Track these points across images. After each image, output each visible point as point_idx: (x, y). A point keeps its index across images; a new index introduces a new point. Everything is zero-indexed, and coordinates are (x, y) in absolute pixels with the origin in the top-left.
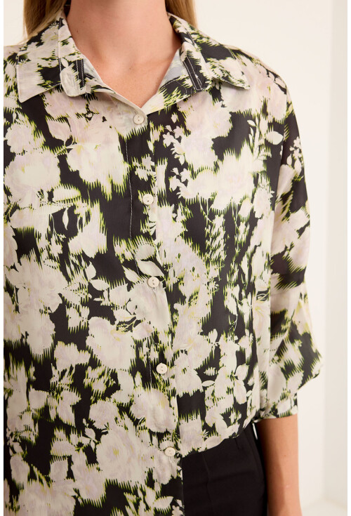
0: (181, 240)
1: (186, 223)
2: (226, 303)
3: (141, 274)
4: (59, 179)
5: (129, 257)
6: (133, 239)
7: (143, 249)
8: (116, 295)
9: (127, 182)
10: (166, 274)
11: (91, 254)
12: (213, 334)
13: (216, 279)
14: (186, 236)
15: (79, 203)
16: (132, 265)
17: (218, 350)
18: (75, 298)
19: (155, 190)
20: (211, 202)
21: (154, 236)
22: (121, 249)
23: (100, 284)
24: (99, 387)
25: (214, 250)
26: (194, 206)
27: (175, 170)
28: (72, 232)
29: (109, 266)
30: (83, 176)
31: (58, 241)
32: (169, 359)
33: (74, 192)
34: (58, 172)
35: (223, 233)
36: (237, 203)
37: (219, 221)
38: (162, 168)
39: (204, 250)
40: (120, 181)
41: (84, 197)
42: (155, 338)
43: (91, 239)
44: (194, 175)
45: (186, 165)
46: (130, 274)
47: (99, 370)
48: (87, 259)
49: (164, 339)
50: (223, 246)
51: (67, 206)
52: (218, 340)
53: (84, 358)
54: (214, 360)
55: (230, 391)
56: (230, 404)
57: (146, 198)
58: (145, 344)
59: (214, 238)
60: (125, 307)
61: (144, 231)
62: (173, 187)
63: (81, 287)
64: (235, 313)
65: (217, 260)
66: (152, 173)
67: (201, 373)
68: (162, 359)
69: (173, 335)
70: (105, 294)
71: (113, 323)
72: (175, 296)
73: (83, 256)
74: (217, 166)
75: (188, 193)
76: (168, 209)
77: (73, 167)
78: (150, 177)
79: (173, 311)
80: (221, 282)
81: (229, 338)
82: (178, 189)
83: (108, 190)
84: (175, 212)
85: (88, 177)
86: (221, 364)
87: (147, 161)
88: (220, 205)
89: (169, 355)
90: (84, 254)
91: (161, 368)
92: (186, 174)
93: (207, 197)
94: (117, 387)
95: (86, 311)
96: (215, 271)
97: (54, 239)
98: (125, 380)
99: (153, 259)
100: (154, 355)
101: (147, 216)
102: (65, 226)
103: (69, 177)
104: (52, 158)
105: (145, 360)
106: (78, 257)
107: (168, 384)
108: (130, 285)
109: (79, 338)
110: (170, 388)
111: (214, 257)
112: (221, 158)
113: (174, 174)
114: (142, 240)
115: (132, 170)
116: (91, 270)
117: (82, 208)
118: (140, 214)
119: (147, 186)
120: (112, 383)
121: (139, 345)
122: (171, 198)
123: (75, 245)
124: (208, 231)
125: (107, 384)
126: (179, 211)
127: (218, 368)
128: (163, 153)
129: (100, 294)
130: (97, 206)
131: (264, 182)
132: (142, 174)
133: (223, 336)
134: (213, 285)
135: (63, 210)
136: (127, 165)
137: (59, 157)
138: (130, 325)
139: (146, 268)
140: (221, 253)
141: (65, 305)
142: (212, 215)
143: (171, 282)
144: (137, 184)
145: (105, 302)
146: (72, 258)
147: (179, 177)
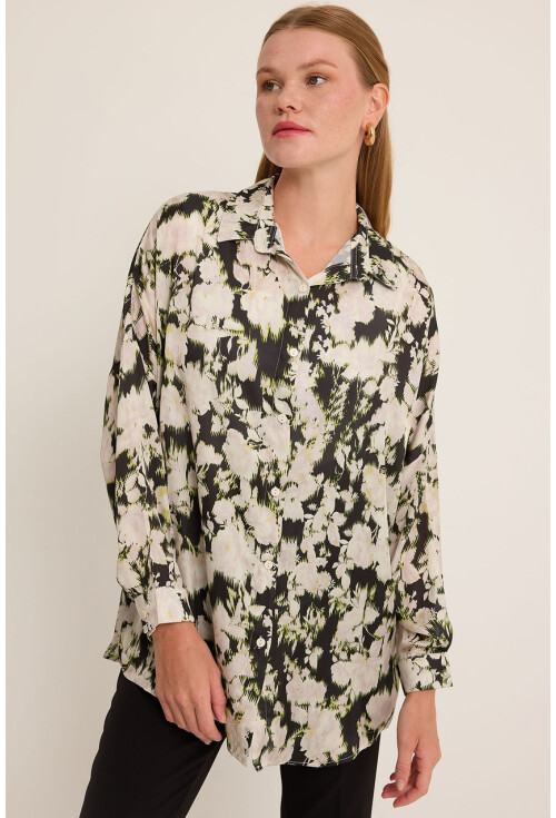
0: (311, 393)
1: (318, 381)
2: (335, 455)
3: (274, 409)
4: (231, 313)
5: (270, 393)
6: (276, 379)
7: (283, 390)
8: (251, 417)
9: (281, 334)
10: (294, 415)
11: (243, 379)
12: (321, 477)
13: (331, 433)
14: (315, 390)
15: (241, 336)
16: (270, 400)
17: (322, 490)
18: (221, 410)
19: (301, 347)
20: (342, 370)
21: (293, 383)
22: (265, 383)
23: (243, 404)
24: (225, 487)
25: (335, 409)
26: (328, 369)
27: (320, 337)
28: (232, 356)
30: (249, 316)
31: (220, 361)
32: (283, 485)
33: (239, 326)
34: (232, 306)
35: (345, 398)
36: (363, 380)
37: (344, 387)
38: (310, 332)
39: (326, 406)
40: (276, 332)
41: (246, 333)
42: (275, 465)
43: (245, 366)
44: (334, 345)
45: (329, 336)
46: (266, 405)
47: (227, 473)
48: (238, 381)
49: (282, 467)
50: (342, 408)
51: (233, 335)
52: (323, 482)
53: (218, 460)
54: (317, 498)
55: (324, 528)
56: (322, 540)
57: (292, 352)
58: (266, 466)
59: (337, 399)
60: (256, 429)
61: (286, 376)
62: (315, 349)
63: (228, 402)
64: (342, 466)
65: (336, 418)
66: (302, 334)
67: (305, 505)
68: (277, 484)
69: (290, 467)
70: (244, 413)
71: (245, 438)
72: (296, 435)
73: (235, 378)
74: (353, 345)
75: (325, 358)
76: (308, 365)
77: (244, 307)
78: (300, 336)
79: (294, 447)
80: (336, 436)
81: (333, 484)
82: (318, 352)
83: (265, 335)
84: (312, 368)
85: (253, 318)
86: (321, 503)
87: (301, 323)
88: (349, 375)
89: (283, 481)
90: (237, 376)
91: (275, 491)
92: (328, 342)
93: (340, 365)
94: (237, 492)
95: (227, 422)
96: (332, 426)
97: (218, 357)
98: (245, 487)
99: (287, 400)
100: (272, 479)
101: (290, 366)
102: (228, 351)
103: (239, 314)
104: (229, 294)
105: (263, 479)
106: (232, 378)
107: (278, 505)
108: (264, 414)
109: (218, 442)
110: (279, 509)
111: (333, 414)
112: (358, 340)
113: (318, 340)
114: (282, 383)
115: (288, 327)
116: (239, 391)
117: (243, 341)
118: (285, 362)
119: (295, 342)
120: (235, 487)
121: (261, 465)
122: (311, 356)
123: (232, 368)
124: (333, 392)
125: (231, 486)
126: (315, 369)
127: (319, 506)
128: (313, 320)
129: (240, 411)
130: (255, 343)
131: (393, 373)
132: (294, 332)
133: (328, 481)
134: (328, 437)
135: (228, 338)
136: (285, 322)
137: (235, 295)
138: (259, 446)
139: (280, 405)
140: (340, 413)
141: (212, 412)
142: (341, 381)
143: (296, 423)
144: (287, 338)
145: (243, 420)
146: (227, 376)
147: (322, 343)
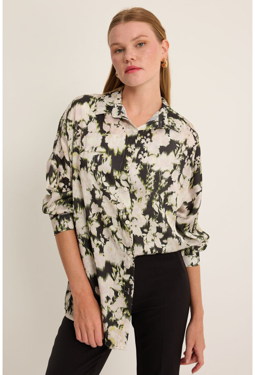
0: (137, 177)
1: (140, 171)
2: (153, 206)
3: (121, 185)
4: (100, 144)
5: (118, 178)
6: (121, 171)
7: (124, 176)
8: (111, 189)
9: (123, 151)
10: (130, 187)
11: (105, 173)
12: (147, 216)
13: (149, 195)
14: (139, 175)
15: (104, 154)
16: (119, 181)
17: (149, 223)
18: (98, 187)
19: (132, 156)
20: (152, 166)
21: (128, 172)
22: (116, 174)
23: (106, 184)
24: (106, 222)
25: (149, 184)
26: (145, 166)
27: (142, 152)
28: (100, 163)
29: (110, 179)
30: (108, 145)
31: (94, 165)
32: (130, 219)
33: (104, 150)
34: (101, 141)
35: (153, 179)
36: (163, 171)
37: (153, 174)
38: (137, 150)
39: (145, 183)
40: (121, 151)
41: (107, 152)
42: (125, 210)
43: (106, 167)
44: (148, 155)
45: (147, 151)
46: (117, 184)
47: (105, 216)
48: (103, 174)
49: (129, 211)
50: (153, 184)
51: (100, 154)
52: (149, 219)
53: (101, 210)
54: (147, 226)
55: (153, 240)
56: (153, 246)
57: (128, 158)
58: (121, 211)
59: (150, 180)
60: (114, 195)
61: (125, 169)
62: (139, 157)
63: (100, 184)
64: (157, 211)
65: (150, 188)
66: (133, 151)
67: (142, 229)
68: (128, 218)
69: (132, 210)
70: (108, 188)
71: (110, 199)
72: (133, 196)
73: (102, 173)
74: (158, 155)
75: (144, 161)
76: (135, 164)
77: (106, 142)
78: (132, 152)
79: (132, 201)
80: (151, 197)
81: (154, 220)
82: (141, 159)
83: (116, 153)
84: (137, 166)
85: (110, 146)
86: (150, 229)
87: (133, 146)
88: (155, 168)
89: (130, 217)
90: (102, 172)
91: (127, 222)
92: (146, 154)
93: (151, 164)
94: (111, 224)
95: (102, 193)
96: (149, 192)
97: (93, 164)
98: (115, 221)
99: (126, 180)
100: (125, 217)
101: (127, 165)
102: (98, 161)
103: (104, 145)
104: (100, 136)
105: (121, 217)
106: (100, 173)
108: (117, 188)
109: (99, 202)
110: (130, 230)
111: (149, 187)
112: (161, 153)
113: (141, 153)
114: (123, 172)
115: (127, 148)
116: (104, 178)
117: (105, 156)
118: (125, 163)
119: (130, 154)
120: (110, 222)
121: (119, 211)
122: (137, 161)
123: (100, 168)
124: (148, 176)
125: (108, 222)
126: (139, 166)
127: (148, 230)
128: (140, 145)
129: (106, 187)
130: (110, 156)
131: (178, 168)
132: (130, 150)
133: (151, 219)
134: (148, 197)
135: (98, 155)
136: (126, 146)
137: (103, 137)
138: (116, 202)
139: (123, 183)
140: (152, 186)
141: (94, 189)
142: (151, 171)
143: (132, 190)
144: (126, 153)
145: (107, 191)
146: (98, 172)
147: (143, 155)
